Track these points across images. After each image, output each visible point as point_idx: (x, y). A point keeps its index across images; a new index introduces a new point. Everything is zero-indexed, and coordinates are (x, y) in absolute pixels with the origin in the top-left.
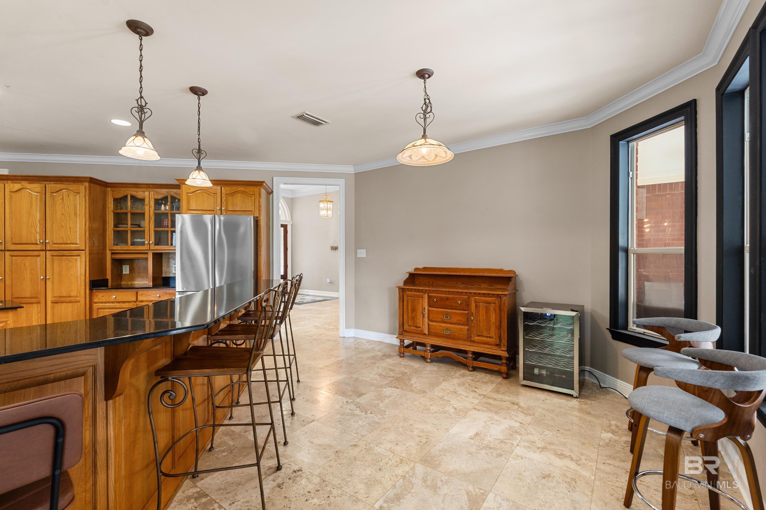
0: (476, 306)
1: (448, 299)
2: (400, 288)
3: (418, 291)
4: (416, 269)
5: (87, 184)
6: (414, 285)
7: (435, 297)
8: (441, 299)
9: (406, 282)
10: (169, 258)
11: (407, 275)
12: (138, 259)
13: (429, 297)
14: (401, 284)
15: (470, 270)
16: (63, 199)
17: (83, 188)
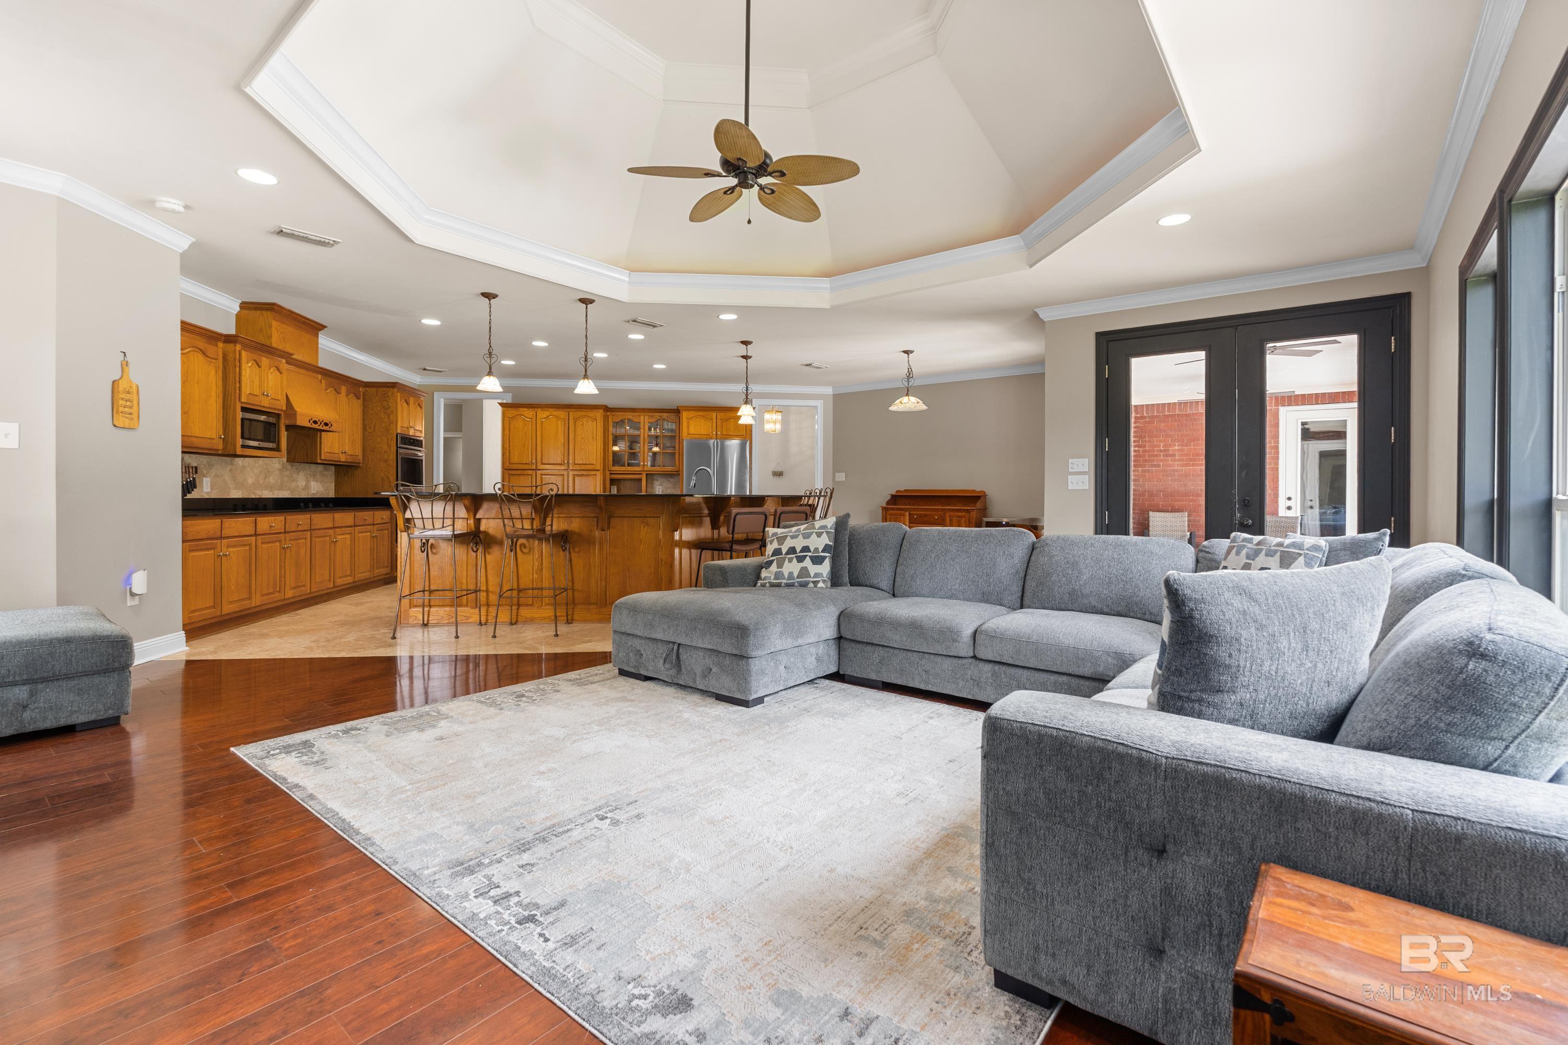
0: (950, 520)
1: (926, 515)
2: (883, 508)
3: (900, 509)
4: (897, 491)
5: (601, 411)
6: (895, 504)
7: (915, 514)
8: (920, 516)
9: (888, 503)
10: (653, 480)
11: (889, 497)
12: (625, 480)
13: (910, 514)
14: (884, 505)
15: (941, 491)
16: (583, 425)
17: (599, 414)
